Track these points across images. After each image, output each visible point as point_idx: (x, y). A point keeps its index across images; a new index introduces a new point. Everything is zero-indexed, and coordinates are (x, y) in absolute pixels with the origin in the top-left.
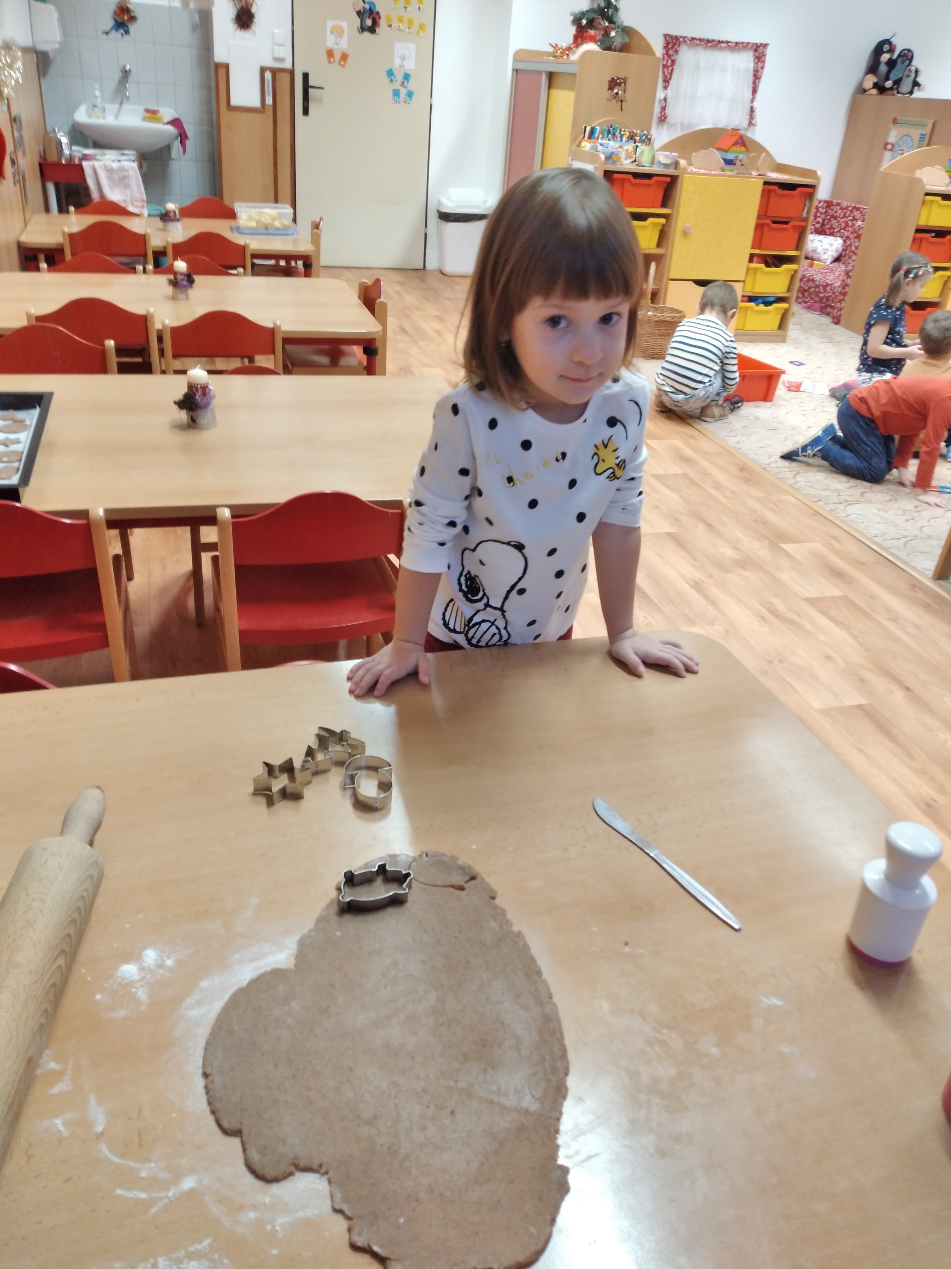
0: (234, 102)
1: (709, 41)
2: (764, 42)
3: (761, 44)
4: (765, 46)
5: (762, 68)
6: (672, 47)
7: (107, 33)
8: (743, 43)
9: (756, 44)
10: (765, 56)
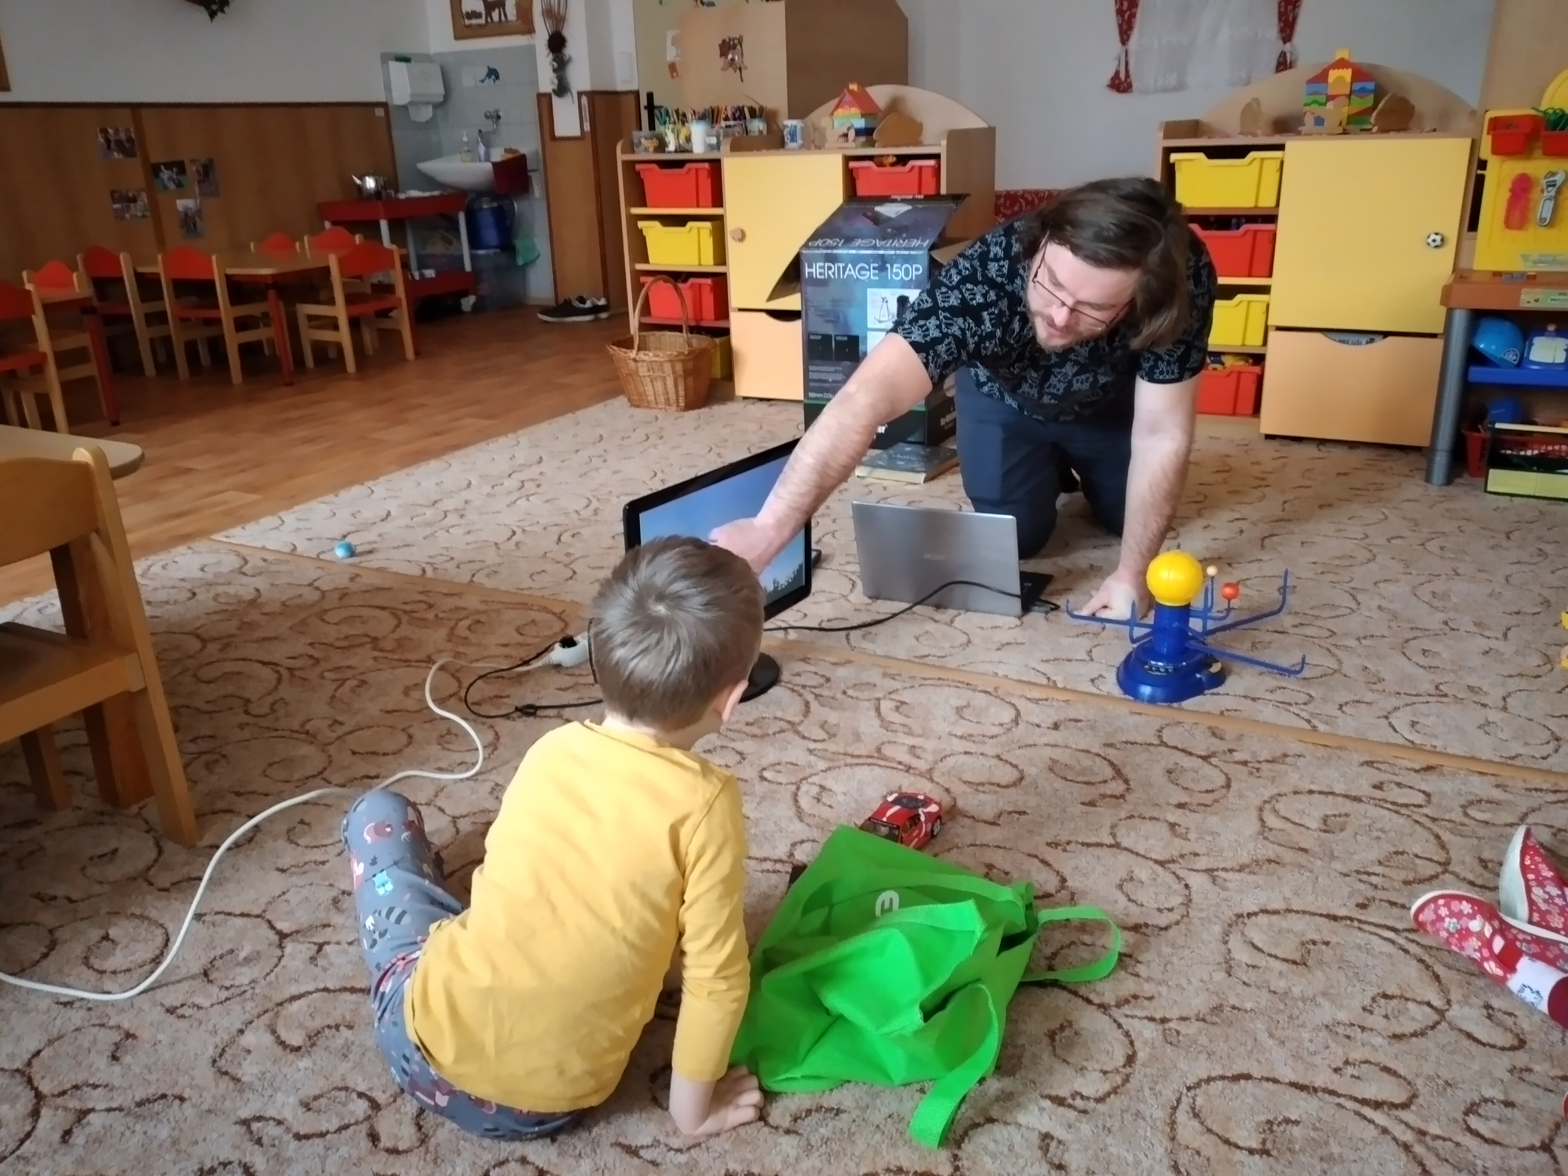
0: (559, 132)
7: (483, 81)
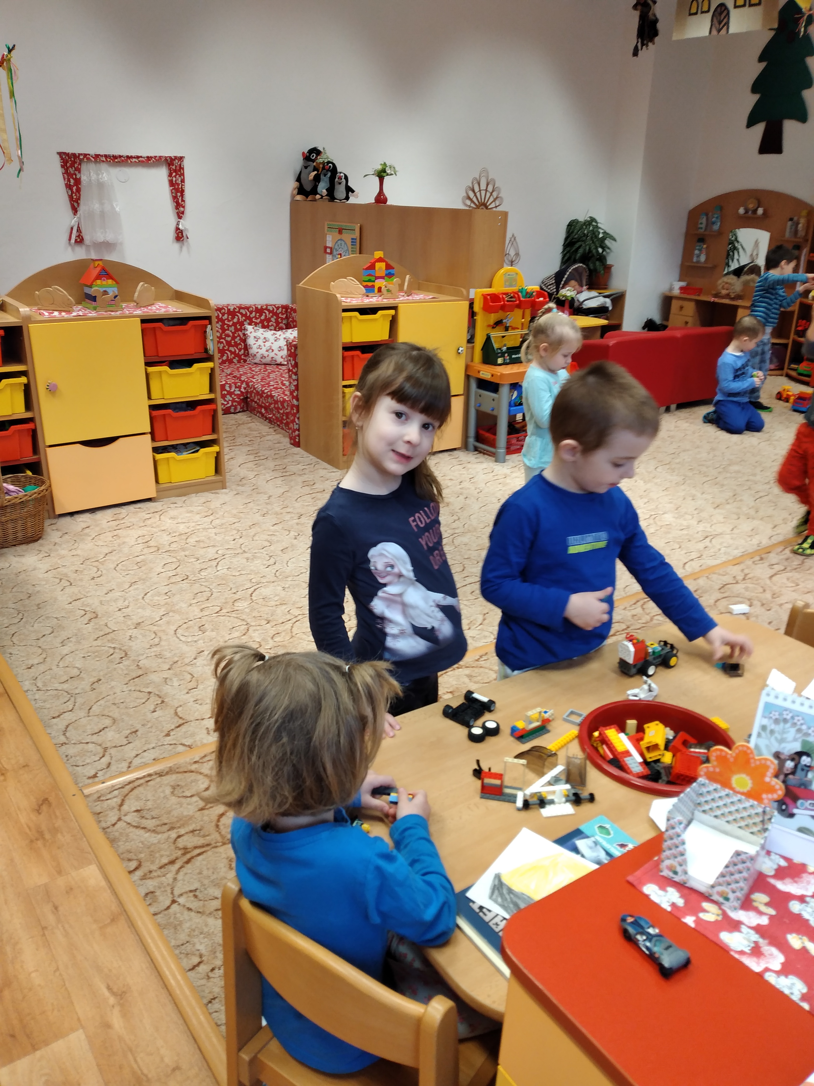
1: (115, 157)
2: (179, 155)
3: (176, 158)
4: (181, 159)
5: (183, 181)
6: (72, 166)
8: (156, 157)
9: (170, 157)
10: (183, 169)
